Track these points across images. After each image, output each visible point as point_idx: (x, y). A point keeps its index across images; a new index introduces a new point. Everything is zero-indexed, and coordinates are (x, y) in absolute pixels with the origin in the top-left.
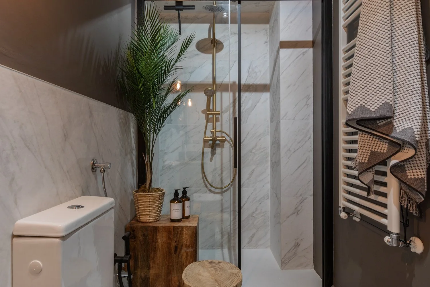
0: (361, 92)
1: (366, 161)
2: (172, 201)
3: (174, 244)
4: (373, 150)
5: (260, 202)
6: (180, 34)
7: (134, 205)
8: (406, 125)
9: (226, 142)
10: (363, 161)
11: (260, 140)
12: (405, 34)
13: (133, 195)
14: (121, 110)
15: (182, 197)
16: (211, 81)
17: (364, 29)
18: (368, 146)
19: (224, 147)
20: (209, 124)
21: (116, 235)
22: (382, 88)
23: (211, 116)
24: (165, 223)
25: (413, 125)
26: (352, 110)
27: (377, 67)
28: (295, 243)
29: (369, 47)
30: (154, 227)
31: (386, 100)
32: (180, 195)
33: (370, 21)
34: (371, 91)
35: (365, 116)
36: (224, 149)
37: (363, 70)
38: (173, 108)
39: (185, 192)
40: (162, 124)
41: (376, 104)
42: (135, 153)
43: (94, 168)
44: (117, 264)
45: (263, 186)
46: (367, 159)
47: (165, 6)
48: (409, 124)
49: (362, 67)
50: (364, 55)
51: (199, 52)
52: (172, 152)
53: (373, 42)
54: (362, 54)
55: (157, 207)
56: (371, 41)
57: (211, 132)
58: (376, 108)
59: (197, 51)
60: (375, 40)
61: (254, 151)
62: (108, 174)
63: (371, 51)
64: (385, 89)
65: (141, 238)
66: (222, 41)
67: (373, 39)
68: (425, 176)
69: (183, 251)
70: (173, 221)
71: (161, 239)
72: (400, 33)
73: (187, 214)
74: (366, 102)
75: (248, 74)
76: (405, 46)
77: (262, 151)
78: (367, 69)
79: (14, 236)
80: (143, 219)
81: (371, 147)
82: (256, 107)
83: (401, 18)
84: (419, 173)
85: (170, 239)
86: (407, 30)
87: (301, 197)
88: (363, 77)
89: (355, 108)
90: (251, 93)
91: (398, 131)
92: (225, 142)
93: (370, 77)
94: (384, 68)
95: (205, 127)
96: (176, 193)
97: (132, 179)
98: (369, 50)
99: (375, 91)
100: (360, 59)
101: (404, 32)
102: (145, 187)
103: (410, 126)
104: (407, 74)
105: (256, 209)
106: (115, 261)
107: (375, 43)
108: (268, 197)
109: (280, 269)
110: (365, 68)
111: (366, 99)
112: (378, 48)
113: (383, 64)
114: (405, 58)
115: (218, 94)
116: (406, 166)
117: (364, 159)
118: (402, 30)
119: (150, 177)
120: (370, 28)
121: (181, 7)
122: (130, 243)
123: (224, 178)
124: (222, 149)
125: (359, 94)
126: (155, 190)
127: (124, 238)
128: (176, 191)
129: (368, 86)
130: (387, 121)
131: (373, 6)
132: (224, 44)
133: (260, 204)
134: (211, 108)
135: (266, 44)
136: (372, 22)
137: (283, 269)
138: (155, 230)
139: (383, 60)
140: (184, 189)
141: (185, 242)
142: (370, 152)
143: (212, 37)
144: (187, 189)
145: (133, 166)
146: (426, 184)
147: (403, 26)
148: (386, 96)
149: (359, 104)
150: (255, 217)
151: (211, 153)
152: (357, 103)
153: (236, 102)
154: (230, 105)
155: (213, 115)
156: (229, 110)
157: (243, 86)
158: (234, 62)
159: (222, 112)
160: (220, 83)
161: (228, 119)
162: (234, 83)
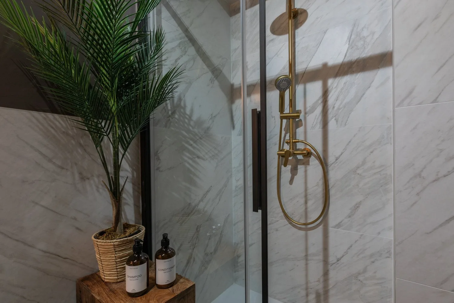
5: (373, 260)
9: (312, 157)
11: (372, 152)
19: (309, 165)
36: (310, 168)
45: (379, 233)
51: (275, 36)
55: (113, 262)
57: (287, 143)
59: (272, 35)
61: (359, 171)
66: (305, 8)
75: (349, 44)
77: (377, 172)
82: (365, 96)
90: (355, 74)
92: (310, 156)
105: (365, 270)
108: (390, 255)
115: (299, 89)
123: (309, 209)
124: (306, 167)
132: (308, 11)
133: (373, 262)
150: (361, 282)
151: (291, 173)
153: (327, 95)
154: (318, 100)
155: (290, 119)
156: (316, 109)
157: (340, 67)
158: (325, 33)
159: (306, 113)
160: (303, 71)
161: (315, 123)
162: (325, 65)
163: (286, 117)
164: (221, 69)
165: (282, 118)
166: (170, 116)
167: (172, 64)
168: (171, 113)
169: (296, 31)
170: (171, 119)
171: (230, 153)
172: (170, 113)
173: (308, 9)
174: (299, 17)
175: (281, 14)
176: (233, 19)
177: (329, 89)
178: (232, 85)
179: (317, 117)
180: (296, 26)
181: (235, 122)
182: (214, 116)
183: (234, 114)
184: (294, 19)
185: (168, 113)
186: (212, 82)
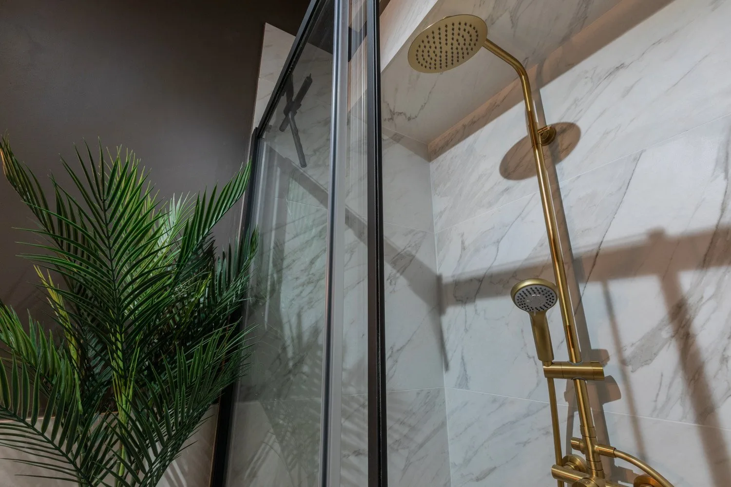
51: (511, 183)
59: (505, 181)
66: (570, 120)
115: (591, 293)
132: (579, 124)
153: (688, 317)
154: (659, 329)
155: (575, 380)
156: (656, 354)
157: (712, 239)
158: (637, 160)
159: (623, 362)
160: (593, 250)
161: (662, 398)
162: (657, 237)
163: (562, 374)
164: (413, 253)
165: (550, 375)
166: (290, 372)
167: (302, 271)
168: (293, 366)
169: (557, 167)
170: (292, 378)
171: (443, 424)
172: (291, 364)
173: (577, 121)
174: (559, 139)
175: (517, 141)
176: (433, 165)
177: (691, 301)
178: (439, 278)
179: (666, 381)
180: (556, 158)
181: (450, 355)
182: (398, 351)
183: (446, 336)
184: (549, 144)
185: (287, 364)
186: (393, 282)
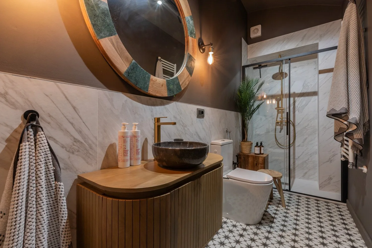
0: (333, 103)
1: (337, 132)
2: (256, 146)
3: (255, 163)
4: (341, 127)
6: (261, 78)
7: (241, 147)
8: (353, 116)
10: (336, 131)
11: (311, 122)
12: (354, 78)
13: (240, 143)
14: (235, 112)
15: (260, 146)
16: (280, 93)
17: (335, 76)
18: (339, 125)
20: (279, 114)
21: (233, 155)
22: (342, 101)
23: (280, 111)
24: (252, 154)
25: (357, 116)
26: (329, 111)
27: (340, 93)
28: (329, 178)
29: (337, 84)
30: (247, 155)
31: (343, 106)
32: (259, 145)
33: (337, 73)
34: (337, 103)
35: (334, 113)
37: (334, 94)
38: (257, 109)
39: (261, 144)
40: (251, 116)
41: (339, 108)
42: (241, 128)
43: (227, 131)
44: (234, 164)
45: (313, 147)
46: (338, 131)
47: (254, 68)
48: (355, 116)
49: (334, 93)
50: (335, 87)
52: (259, 128)
53: (339, 82)
54: (334, 87)
55: (249, 148)
56: (338, 82)
57: (280, 118)
58: (339, 109)
59: (272, 79)
60: (340, 81)
61: (306, 128)
62: (231, 134)
63: (338, 86)
64: (343, 101)
65: (243, 159)
67: (339, 81)
68: (363, 137)
69: (259, 165)
70: (255, 154)
71: (250, 160)
72: (352, 78)
73: (262, 152)
74: (335, 107)
75: (303, 87)
76: (354, 83)
77: (312, 128)
78: (336, 93)
79: (211, 144)
80: (244, 152)
81: (340, 125)
82: (308, 104)
83: (352, 71)
84: (359, 136)
85: (254, 160)
86: (355, 77)
87: (333, 153)
88: (334, 97)
89: (330, 110)
91: (350, 119)
93: (337, 97)
94: (343, 93)
95: (276, 116)
96: (257, 144)
97: (240, 137)
98: (337, 86)
99: (339, 102)
100: (333, 89)
101: (353, 77)
102: (245, 140)
103: (355, 117)
104: (354, 95)
105: (308, 159)
106: (233, 164)
107: (340, 83)
108: (317, 153)
109: (319, 189)
110: (335, 93)
111: (335, 106)
112: (341, 84)
113: (343, 91)
114: (354, 88)
115: (284, 99)
116: (354, 133)
117: (336, 130)
118: (352, 76)
119: (246, 136)
120: (338, 76)
121: (261, 67)
122: (239, 160)
125: (332, 104)
126: (248, 142)
127: (236, 156)
128: (257, 143)
129: (336, 101)
130: (345, 115)
131: (339, 67)
133: (311, 156)
134: (280, 106)
135: (315, 69)
136: (338, 74)
137: (320, 190)
138: (248, 156)
139: (343, 90)
140: (261, 142)
141: (260, 162)
142: (339, 127)
143: (281, 71)
144: (262, 143)
145: (240, 132)
146: (363, 141)
147: (353, 75)
148: (343, 104)
149: (332, 108)
150: (307, 163)
151: (280, 129)
152: (331, 108)
153: (295, 103)
154: (292, 104)
156: (291, 107)
157: (300, 94)
158: (294, 82)
159: (287, 108)
160: (286, 94)
162: (294, 93)
174: (284, 75)
180: (283, 78)
